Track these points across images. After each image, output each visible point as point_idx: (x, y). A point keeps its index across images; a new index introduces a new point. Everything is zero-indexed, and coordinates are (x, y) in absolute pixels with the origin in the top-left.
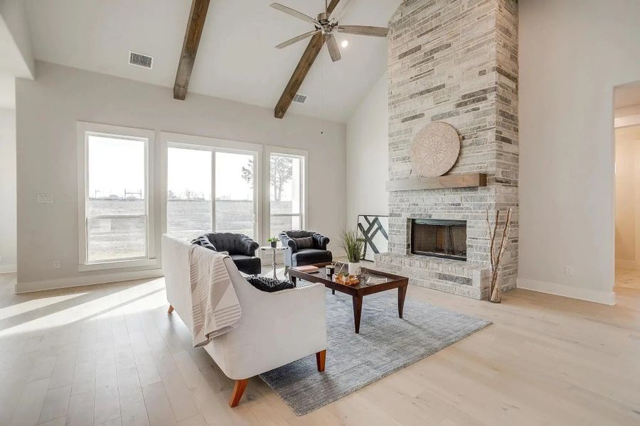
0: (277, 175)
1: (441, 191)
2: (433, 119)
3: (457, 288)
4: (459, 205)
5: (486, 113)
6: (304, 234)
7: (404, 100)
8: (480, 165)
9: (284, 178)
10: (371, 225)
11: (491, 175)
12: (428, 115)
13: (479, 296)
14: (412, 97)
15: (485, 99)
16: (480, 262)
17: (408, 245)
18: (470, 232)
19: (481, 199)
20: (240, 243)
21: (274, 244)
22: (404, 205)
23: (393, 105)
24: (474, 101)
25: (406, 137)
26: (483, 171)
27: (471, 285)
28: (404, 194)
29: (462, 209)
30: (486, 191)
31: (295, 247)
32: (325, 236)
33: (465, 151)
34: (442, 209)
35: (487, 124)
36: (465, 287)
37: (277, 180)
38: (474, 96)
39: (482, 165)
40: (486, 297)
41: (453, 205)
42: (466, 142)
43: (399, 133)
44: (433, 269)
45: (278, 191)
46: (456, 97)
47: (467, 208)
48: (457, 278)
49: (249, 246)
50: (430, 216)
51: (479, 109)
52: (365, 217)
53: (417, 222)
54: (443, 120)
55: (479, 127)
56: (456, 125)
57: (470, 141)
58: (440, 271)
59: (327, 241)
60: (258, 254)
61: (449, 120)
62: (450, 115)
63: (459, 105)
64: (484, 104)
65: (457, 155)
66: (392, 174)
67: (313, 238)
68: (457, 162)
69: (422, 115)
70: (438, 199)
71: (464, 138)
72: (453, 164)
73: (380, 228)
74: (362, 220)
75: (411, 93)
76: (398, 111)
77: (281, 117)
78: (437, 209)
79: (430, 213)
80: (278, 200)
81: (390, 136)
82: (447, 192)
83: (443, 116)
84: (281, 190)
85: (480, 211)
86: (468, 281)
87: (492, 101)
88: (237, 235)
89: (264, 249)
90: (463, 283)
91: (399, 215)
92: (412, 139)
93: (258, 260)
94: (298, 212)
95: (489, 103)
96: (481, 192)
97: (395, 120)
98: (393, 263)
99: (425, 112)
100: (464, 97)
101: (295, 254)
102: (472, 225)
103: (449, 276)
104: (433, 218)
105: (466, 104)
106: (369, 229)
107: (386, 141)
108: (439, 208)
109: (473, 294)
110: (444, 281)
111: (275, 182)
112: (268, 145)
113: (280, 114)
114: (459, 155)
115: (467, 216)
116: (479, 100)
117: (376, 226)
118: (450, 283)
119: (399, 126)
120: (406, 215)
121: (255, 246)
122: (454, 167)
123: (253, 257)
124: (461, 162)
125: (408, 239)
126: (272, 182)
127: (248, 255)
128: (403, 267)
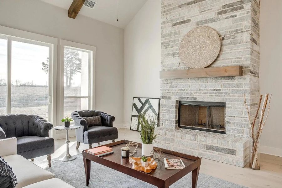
0: (68, 69)
1: (204, 79)
2: (198, 24)
3: (223, 157)
4: (219, 90)
5: (242, 19)
6: (93, 114)
7: (174, 9)
8: (237, 60)
9: (73, 71)
10: (144, 105)
11: (246, 68)
12: (194, 21)
13: (242, 164)
14: (180, 7)
15: (242, 8)
16: (237, 135)
17: (176, 121)
18: (228, 111)
19: (238, 86)
20: (34, 124)
21: (67, 124)
22: (174, 90)
23: (165, 13)
24: (232, 10)
25: (175, 37)
26: (240, 64)
27: (235, 155)
28: (173, 81)
29: (222, 93)
30: (242, 80)
31: (86, 126)
32: (112, 115)
33: (224, 48)
34: (205, 93)
35: (243, 28)
36: (230, 157)
37: (68, 72)
38: (232, 6)
39: (239, 59)
40: (248, 165)
41: (215, 90)
42: (225, 42)
43: (170, 34)
44: (201, 141)
45: (69, 80)
46: (218, 7)
47: (226, 93)
48: (222, 149)
49: (43, 126)
50: (195, 99)
51: (236, 16)
52: (139, 99)
53: (183, 103)
54: (206, 25)
55: (237, 30)
56: (217, 29)
57: (229, 41)
58: (208, 143)
59: (113, 119)
60: (51, 134)
61: (212, 25)
62: (212, 21)
63: (220, 13)
64: (241, 12)
65: (218, 51)
66: (164, 66)
67: (101, 117)
68: (218, 57)
69: (189, 21)
70: (202, 85)
71: (223, 39)
72: (215, 58)
73: (151, 107)
74: (136, 101)
75: (180, 4)
76: (169, 18)
77: (74, 18)
78: (201, 93)
79: (195, 96)
80: (69, 86)
81: (162, 36)
82: (209, 80)
83: (206, 22)
84: (71, 79)
85: (237, 95)
86: (232, 152)
87: (248, 9)
88: (31, 117)
89: (58, 130)
90: (228, 153)
91: (170, 98)
92: (180, 39)
93: (52, 141)
94: (87, 95)
95: (245, 12)
96: (237, 81)
97: (166, 25)
98: (168, 136)
99: (191, 19)
100: (224, 6)
101: (86, 132)
102: (230, 106)
103: (215, 147)
104: (198, 100)
105: (225, 12)
106: (142, 108)
107: (159, 41)
108: (203, 92)
109: (237, 163)
110: (211, 151)
111: (67, 74)
112: (62, 39)
113: (73, 14)
114: (220, 52)
115: (226, 99)
116: (237, 9)
117: (147, 106)
118: (216, 153)
119: (169, 29)
120: (175, 98)
121: (49, 127)
122: (215, 61)
123: (47, 138)
124: (222, 57)
125: (176, 116)
126: (65, 73)
127: (41, 136)
128: (176, 139)
